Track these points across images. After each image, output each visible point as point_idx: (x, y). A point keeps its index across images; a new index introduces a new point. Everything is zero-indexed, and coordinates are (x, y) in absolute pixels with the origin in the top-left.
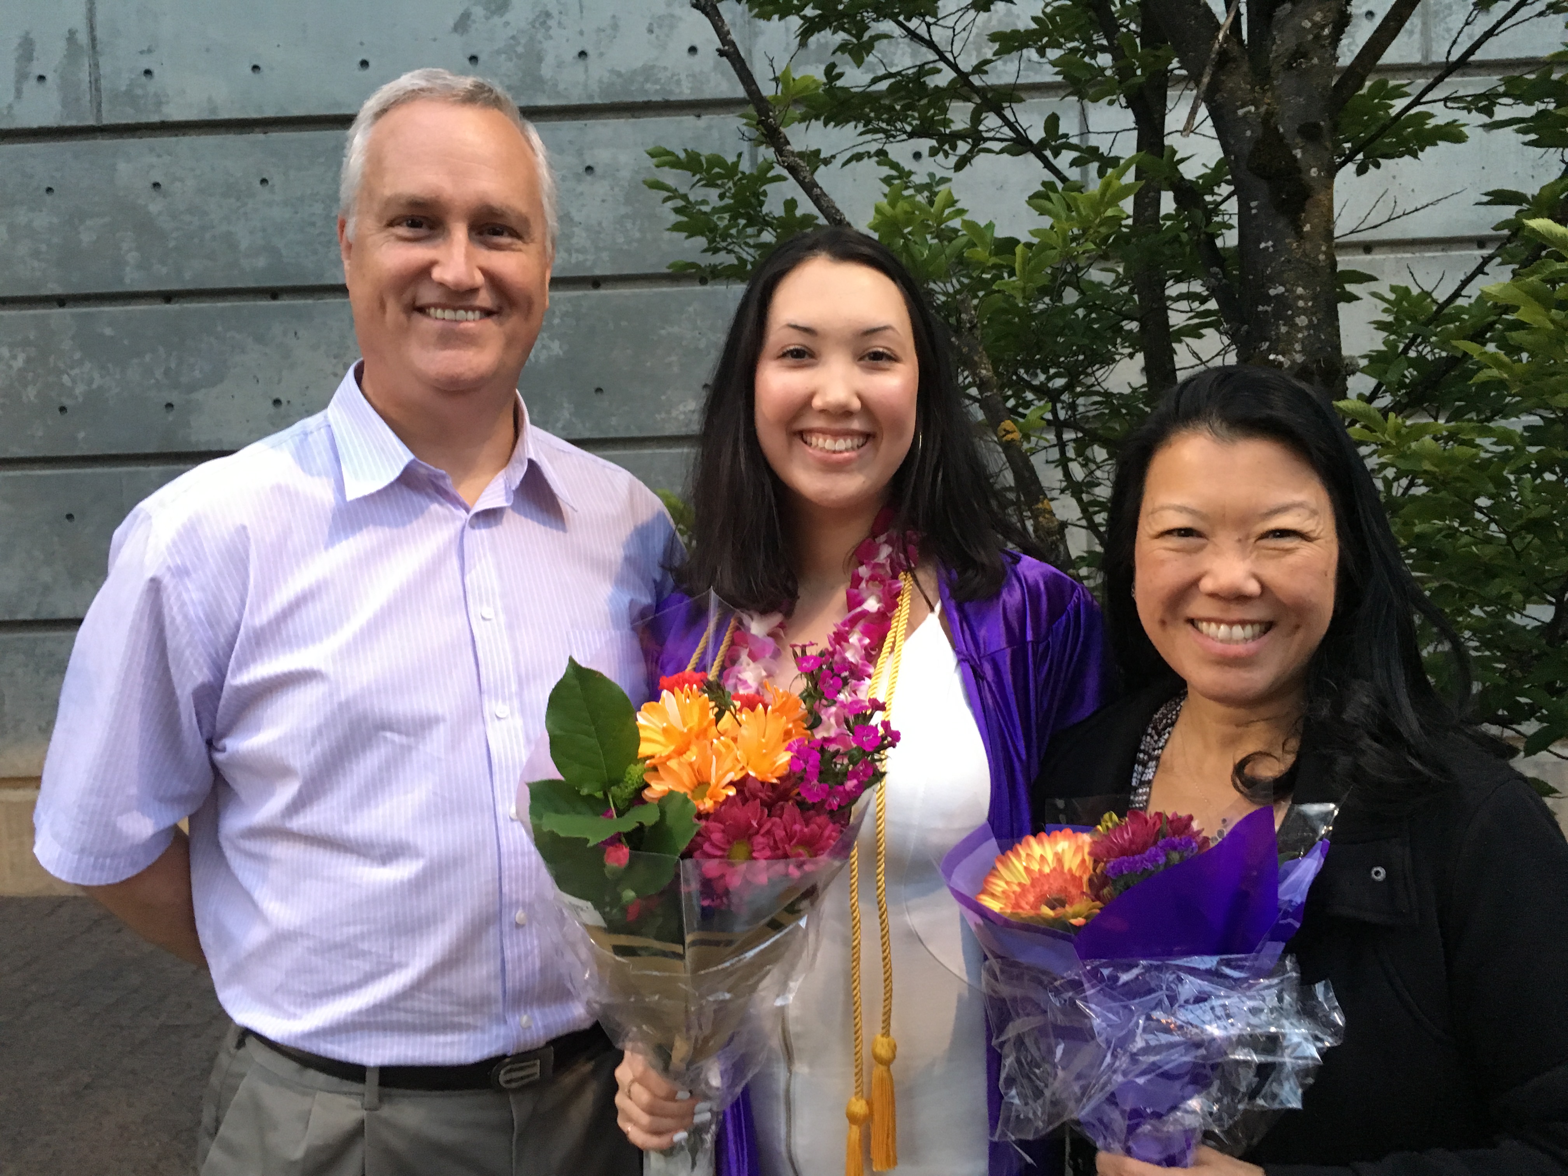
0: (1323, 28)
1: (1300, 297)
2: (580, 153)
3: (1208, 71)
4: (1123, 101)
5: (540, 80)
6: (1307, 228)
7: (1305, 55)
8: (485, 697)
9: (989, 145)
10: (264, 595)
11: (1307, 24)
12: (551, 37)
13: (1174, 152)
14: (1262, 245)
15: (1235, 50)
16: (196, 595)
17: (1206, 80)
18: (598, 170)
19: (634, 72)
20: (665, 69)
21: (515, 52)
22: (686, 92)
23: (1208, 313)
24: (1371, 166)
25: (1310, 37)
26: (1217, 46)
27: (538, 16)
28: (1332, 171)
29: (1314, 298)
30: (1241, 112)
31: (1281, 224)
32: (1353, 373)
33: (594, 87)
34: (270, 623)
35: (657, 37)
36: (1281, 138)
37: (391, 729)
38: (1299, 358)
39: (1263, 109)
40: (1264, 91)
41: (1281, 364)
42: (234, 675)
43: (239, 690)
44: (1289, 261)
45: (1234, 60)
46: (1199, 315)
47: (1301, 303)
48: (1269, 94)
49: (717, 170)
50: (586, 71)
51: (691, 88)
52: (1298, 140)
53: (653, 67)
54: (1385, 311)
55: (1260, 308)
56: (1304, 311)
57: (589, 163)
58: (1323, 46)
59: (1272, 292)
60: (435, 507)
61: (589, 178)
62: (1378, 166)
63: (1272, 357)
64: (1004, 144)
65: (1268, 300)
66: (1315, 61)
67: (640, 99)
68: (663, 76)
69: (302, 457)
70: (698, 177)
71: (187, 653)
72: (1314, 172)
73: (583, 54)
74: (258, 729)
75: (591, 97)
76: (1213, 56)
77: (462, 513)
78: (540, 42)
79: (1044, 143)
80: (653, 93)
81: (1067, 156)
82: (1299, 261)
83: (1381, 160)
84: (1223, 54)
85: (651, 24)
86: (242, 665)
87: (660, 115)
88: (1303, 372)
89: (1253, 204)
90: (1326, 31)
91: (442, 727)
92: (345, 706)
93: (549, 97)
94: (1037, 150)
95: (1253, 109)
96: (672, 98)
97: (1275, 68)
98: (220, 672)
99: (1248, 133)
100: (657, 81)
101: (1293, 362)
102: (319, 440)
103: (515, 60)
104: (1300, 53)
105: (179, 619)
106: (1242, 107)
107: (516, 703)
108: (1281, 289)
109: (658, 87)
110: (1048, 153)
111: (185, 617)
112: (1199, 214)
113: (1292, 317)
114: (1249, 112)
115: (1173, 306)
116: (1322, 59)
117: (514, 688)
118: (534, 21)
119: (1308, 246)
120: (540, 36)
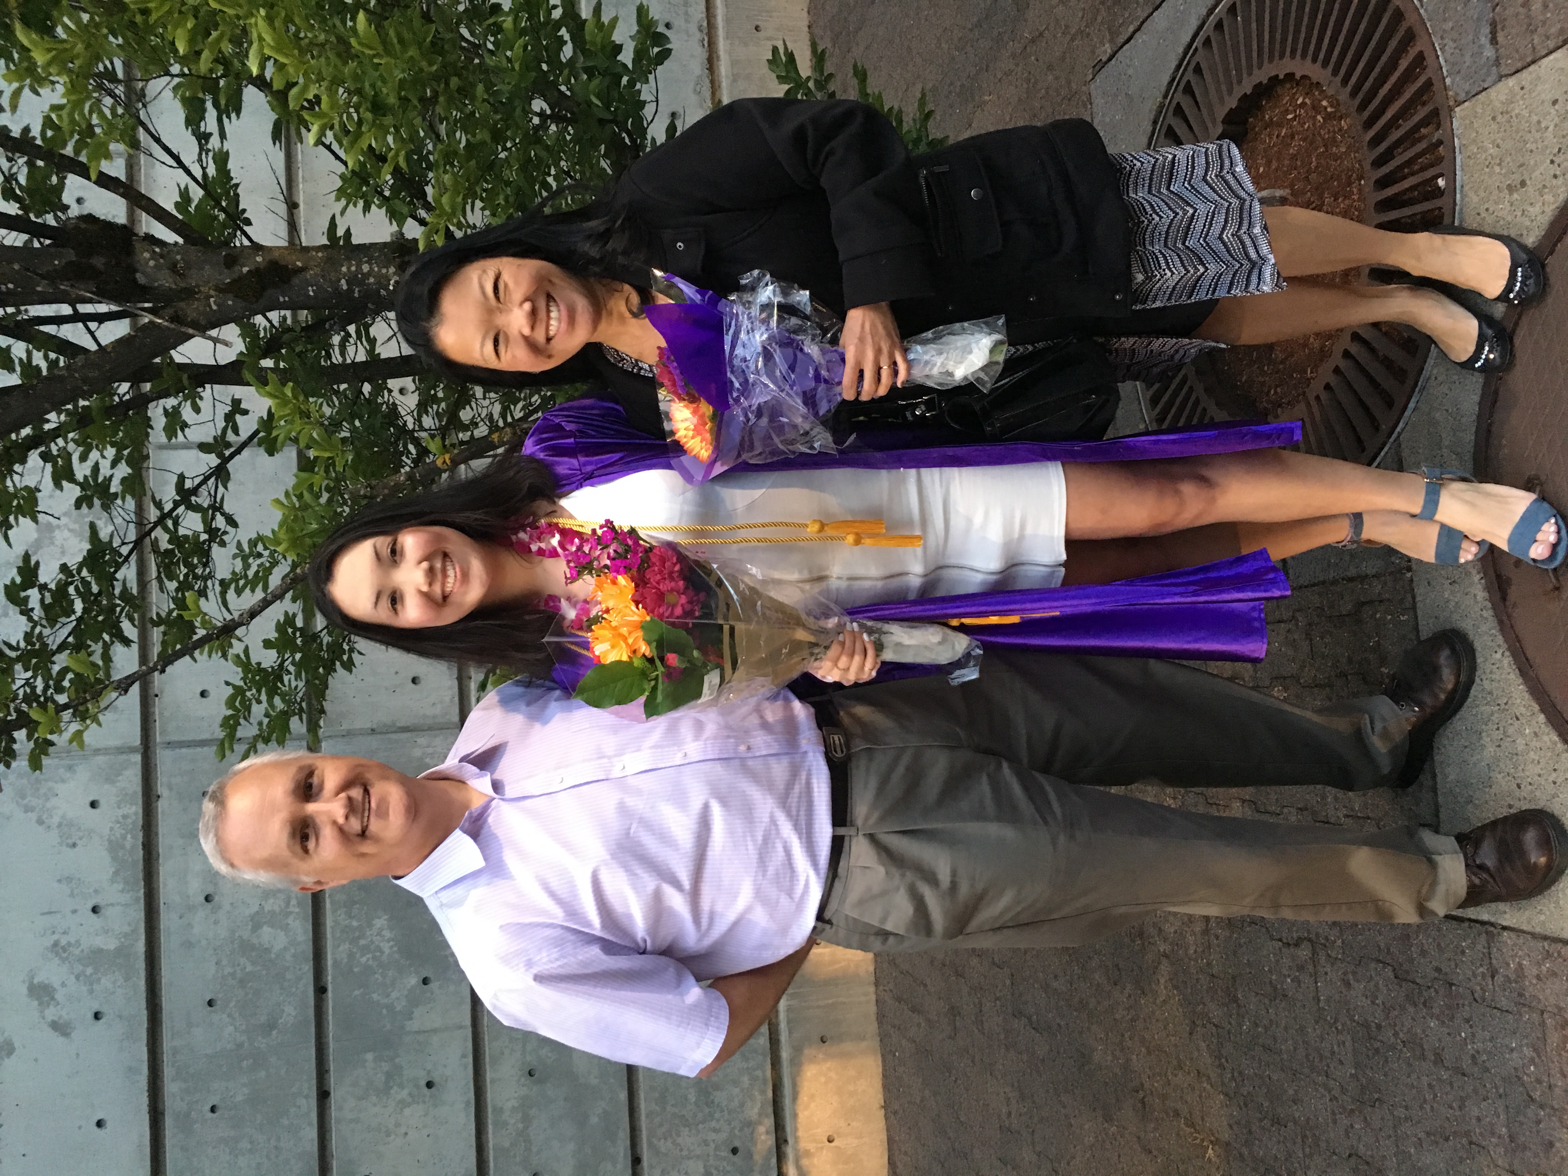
0: (154, 251)
1: (349, 268)
2: (191, 908)
3: (183, 329)
4: (200, 390)
5: (119, 951)
6: (299, 264)
7: (174, 265)
8: (611, 777)
9: (218, 500)
10: (544, 912)
11: (152, 263)
12: (78, 941)
13: (241, 353)
14: (311, 293)
15: (170, 311)
16: (544, 954)
17: (191, 331)
18: (210, 890)
19: (115, 858)
20: (111, 829)
21: (91, 975)
22: (135, 810)
23: (358, 332)
24: (245, 215)
25: (162, 261)
26: (166, 324)
27: (57, 954)
28: (257, 247)
29: (349, 259)
30: (214, 307)
31: (296, 281)
32: (402, 234)
33: (126, 898)
34: (562, 907)
35: (81, 839)
36: (234, 281)
37: (629, 829)
38: (392, 270)
39: (212, 292)
40: (200, 291)
41: (396, 282)
42: (594, 929)
43: (604, 926)
44: (323, 276)
45: (176, 312)
46: (359, 337)
47: (353, 268)
48: (202, 289)
49: (237, 704)
50: (112, 905)
51: (131, 804)
52: (237, 268)
53: (110, 842)
54: (355, 205)
55: (356, 295)
56: (359, 266)
57: (202, 899)
58: (168, 252)
59: (345, 287)
60: (490, 820)
61: (217, 898)
62: (244, 211)
63: (391, 288)
64: (220, 485)
65: (350, 291)
66: (179, 257)
67: (141, 853)
68: (119, 832)
69: (456, 904)
70: (242, 721)
71: (580, 958)
72: (259, 259)
73: (95, 910)
74: (629, 916)
75: (137, 899)
76: (173, 326)
77: (494, 803)
78: (82, 951)
79: (220, 455)
80: (134, 842)
81: (231, 437)
82: (322, 270)
83: (241, 208)
84: (172, 320)
85: (68, 845)
86: (589, 925)
87: (157, 834)
88: (401, 268)
89: (281, 299)
90: (157, 250)
91: (627, 800)
92: (614, 856)
93: (137, 940)
94: (225, 460)
95: (212, 300)
96: (140, 822)
97: (183, 285)
98: (593, 939)
99: (230, 303)
100: (124, 838)
101: (394, 274)
102: (445, 896)
103: (99, 975)
104: (173, 268)
105: (559, 963)
106: (210, 306)
107: (616, 759)
108: (343, 282)
109: (129, 836)
110: (227, 453)
111: (557, 960)
112: (286, 337)
113: (363, 274)
114: (215, 302)
115: (352, 356)
116: (178, 253)
117: (605, 760)
118: (61, 958)
119: (312, 263)
120: (77, 952)
